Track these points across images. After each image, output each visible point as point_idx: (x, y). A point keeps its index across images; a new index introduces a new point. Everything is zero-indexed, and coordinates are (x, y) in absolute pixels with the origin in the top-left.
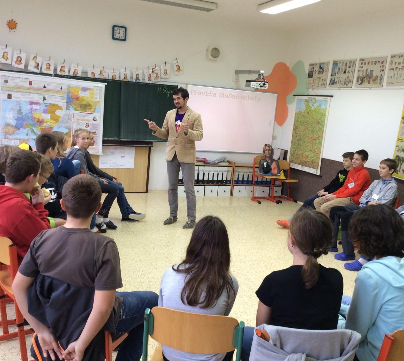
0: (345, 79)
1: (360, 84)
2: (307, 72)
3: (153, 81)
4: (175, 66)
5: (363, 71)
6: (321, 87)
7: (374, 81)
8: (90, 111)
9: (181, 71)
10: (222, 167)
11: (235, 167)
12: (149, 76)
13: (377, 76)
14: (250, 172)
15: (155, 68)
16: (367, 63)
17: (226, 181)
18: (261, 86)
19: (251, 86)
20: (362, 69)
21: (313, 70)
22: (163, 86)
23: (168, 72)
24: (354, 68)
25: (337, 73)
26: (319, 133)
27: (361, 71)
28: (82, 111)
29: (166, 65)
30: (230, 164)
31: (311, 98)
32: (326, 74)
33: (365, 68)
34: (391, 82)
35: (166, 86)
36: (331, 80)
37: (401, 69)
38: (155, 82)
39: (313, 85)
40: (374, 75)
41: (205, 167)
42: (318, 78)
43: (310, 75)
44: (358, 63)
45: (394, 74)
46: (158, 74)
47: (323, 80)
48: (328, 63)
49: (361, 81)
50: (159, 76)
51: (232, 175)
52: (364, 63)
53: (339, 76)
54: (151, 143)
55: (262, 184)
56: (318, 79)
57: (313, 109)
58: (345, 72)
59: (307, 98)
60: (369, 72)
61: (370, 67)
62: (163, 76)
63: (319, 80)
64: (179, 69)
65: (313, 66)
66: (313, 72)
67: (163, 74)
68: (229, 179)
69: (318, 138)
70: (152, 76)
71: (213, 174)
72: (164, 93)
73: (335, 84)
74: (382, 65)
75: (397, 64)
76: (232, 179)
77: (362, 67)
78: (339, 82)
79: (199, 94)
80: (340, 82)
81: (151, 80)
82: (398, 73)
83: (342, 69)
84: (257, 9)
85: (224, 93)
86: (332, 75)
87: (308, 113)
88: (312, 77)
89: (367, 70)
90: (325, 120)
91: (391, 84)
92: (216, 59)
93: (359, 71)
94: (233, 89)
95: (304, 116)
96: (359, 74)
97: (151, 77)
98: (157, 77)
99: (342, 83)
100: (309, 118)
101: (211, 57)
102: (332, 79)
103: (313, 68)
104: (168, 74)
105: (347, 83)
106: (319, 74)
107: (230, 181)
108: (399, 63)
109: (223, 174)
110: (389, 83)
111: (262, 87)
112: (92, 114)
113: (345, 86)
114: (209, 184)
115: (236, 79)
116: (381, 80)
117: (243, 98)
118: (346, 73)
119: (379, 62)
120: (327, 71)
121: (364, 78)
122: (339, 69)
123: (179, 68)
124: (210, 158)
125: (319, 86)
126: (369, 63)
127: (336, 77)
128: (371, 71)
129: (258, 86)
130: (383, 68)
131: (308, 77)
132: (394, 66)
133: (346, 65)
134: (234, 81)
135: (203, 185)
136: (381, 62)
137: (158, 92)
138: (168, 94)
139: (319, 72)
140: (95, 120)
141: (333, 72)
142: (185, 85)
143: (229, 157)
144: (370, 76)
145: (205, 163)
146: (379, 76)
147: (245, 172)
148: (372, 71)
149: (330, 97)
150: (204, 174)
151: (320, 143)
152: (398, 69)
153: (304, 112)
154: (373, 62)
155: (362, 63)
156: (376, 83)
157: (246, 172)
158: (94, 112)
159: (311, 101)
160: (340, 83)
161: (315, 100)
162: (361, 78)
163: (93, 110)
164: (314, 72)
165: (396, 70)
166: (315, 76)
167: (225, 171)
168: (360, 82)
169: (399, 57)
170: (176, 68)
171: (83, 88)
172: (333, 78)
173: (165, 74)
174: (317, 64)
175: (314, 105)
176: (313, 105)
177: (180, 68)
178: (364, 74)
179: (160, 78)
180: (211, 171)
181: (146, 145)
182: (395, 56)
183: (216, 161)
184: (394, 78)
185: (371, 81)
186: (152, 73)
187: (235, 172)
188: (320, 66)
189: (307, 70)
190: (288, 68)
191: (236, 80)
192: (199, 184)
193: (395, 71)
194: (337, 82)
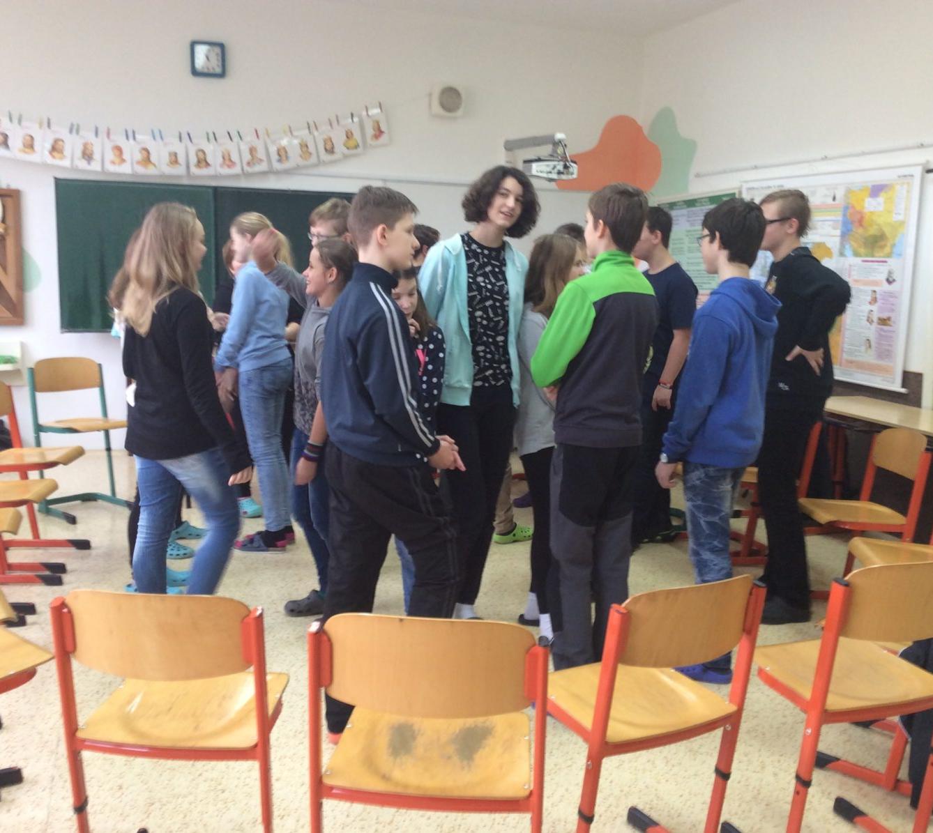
8: (882, 255)
28: (867, 256)
112: (885, 262)
140: (891, 279)
158: (889, 255)
163: (887, 250)
171: (874, 186)
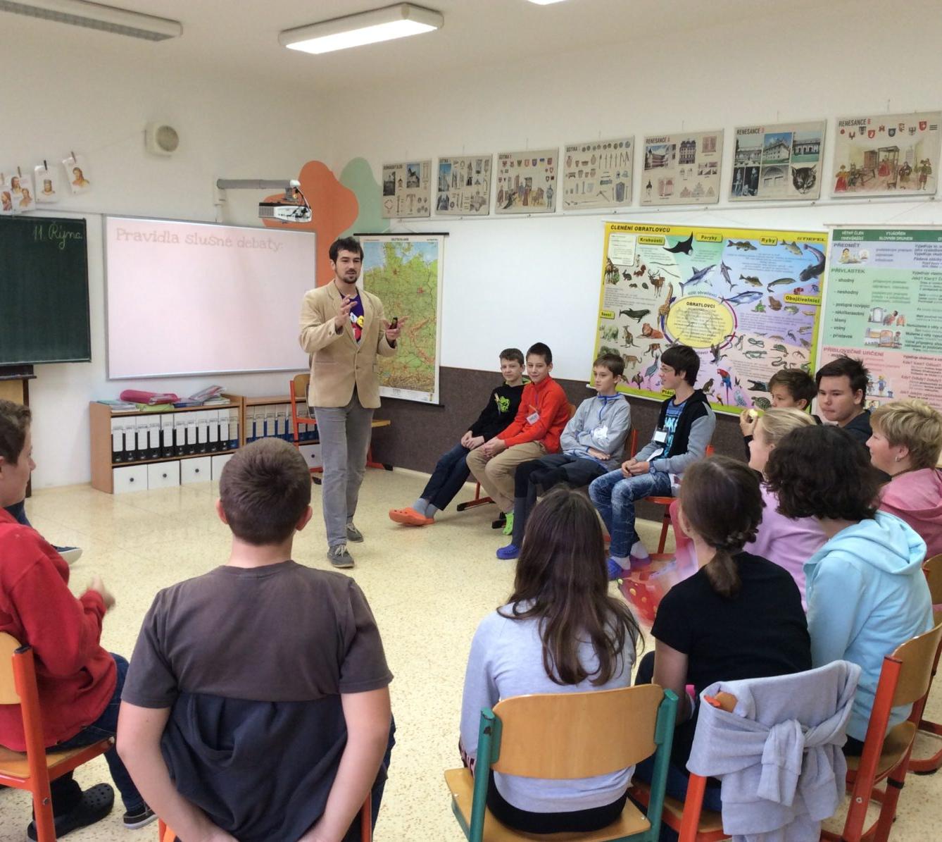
0: (472, 198)
1: (505, 208)
2: (380, 183)
3: (17, 209)
4: (70, 170)
5: (509, 181)
6: (419, 215)
7: (535, 199)
9: (85, 183)
10: (216, 411)
11: (245, 407)
12: (5, 198)
13: (541, 191)
14: (279, 416)
15: (18, 176)
16: (516, 163)
17: (229, 442)
18: (297, 217)
19: (276, 215)
20: (505, 175)
21: (394, 179)
22: (46, 222)
23: (54, 188)
24: (488, 173)
25: (451, 186)
26: (426, 314)
27: (505, 179)
29: (46, 169)
30: (234, 402)
31: (398, 239)
32: (425, 188)
33: (513, 173)
34: (572, 202)
35: (54, 222)
36: (439, 200)
37: (589, 175)
38: (23, 212)
39: (398, 211)
40: (534, 188)
41: (176, 415)
42: (408, 196)
43: (389, 190)
44: (496, 165)
45: (577, 185)
46: (28, 192)
47: (420, 200)
48: (427, 164)
49: (507, 202)
50: (31, 194)
51: (241, 428)
52: (509, 164)
53: (457, 192)
54: (29, 368)
55: (307, 439)
56: (409, 198)
57: (405, 262)
58: (469, 183)
59: (388, 239)
60: (523, 182)
61: (524, 172)
62: (41, 196)
63: (412, 200)
64: (81, 178)
65: (392, 171)
66: (394, 183)
67: (43, 192)
68: (234, 437)
69: (424, 324)
70: (15, 198)
71: (197, 429)
72: (51, 238)
73: (449, 207)
74: (550, 166)
75: (580, 164)
76: (241, 437)
77: (507, 171)
78: (459, 206)
79: (137, 238)
80: (462, 203)
81: (11, 207)
82: (584, 183)
83: (462, 178)
84: (279, 41)
85: (196, 234)
86: (440, 190)
87: (395, 272)
88: (394, 194)
89: (518, 177)
90: (436, 285)
91: (572, 205)
92: (169, 153)
93: (500, 180)
94: (216, 223)
95: (386, 280)
96: (502, 187)
97: (10, 199)
98: (27, 199)
99: (465, 205)
100: (399, 282)
101: (157, 149)
102: (441, 196)
103: (394, 174)
104: (54, 192)
105: (477, 205)
106: (408, 187)
107: (237, 442)
108: (585, 163)
109: (219, 427)
110: (569, 204)
111: (300, 217)
113: (474, 212)
114: (189, 454)
115: (220, 200)
116: (550, 197)
117: (241, 244)
118: (471, 184)
119: (542, 160)
120: (428, 180)
121: (514, 194)
122: (455, 177)
123: (81, 176)
124: (185, 391)
125: (413, 212)
126: (519, 163)
127: (450, 193)
128: (526, 179)
129: (290, 216)
130: (551, 172)
131: (384, 195)
132: (574, 169)
133: (470, 167)
134: (216, 205)
135: (175, 458)
136: (546, 160)
137: (36, 238)
138: (62, 240)
139: (409, 182)
141: (442, 181)
142: (100, 217)
143: (229, 386)
144: (526, 190)
145: (176, 406)
146: (545, 190)
147: (268, 417)
148: (529, 179)
149: (442, 237)
150: (174, 432)
151: (432, 335)
152: (584, 175)
153: (385, 271)
154: (529, 160)
155: (505, 164)
156: (542, 204)
157: (271, 417)
159: (398, 246)
160: (461, 207)
161: (409, 243)
162: (506, 193)
164: (397, 184)
165: (580, 176)
166: (401, 191)
167: (223, 420)
168: (505, 203)
169: (584, 150)
170: (73, 177)
172: (444, 195)
173: (45, 190)
174: (401, 166)
175: (407, 253)
176: (404, 255)
177: (84, 176)
178: (513, 187)
179: (34, 200)
180: (190, 423)
181: (16, 376)
182: (575, 149)
183: (196, 398)
184: (577, 193)
185: (530, 200)
186: (12, 189)
187: (247, 418)
188: (410, 170)
189: (379, 179)
190: (330, 174)
191: (221, 202)
192: (166, 457)
193: (577, 180)
194: (453, 203)
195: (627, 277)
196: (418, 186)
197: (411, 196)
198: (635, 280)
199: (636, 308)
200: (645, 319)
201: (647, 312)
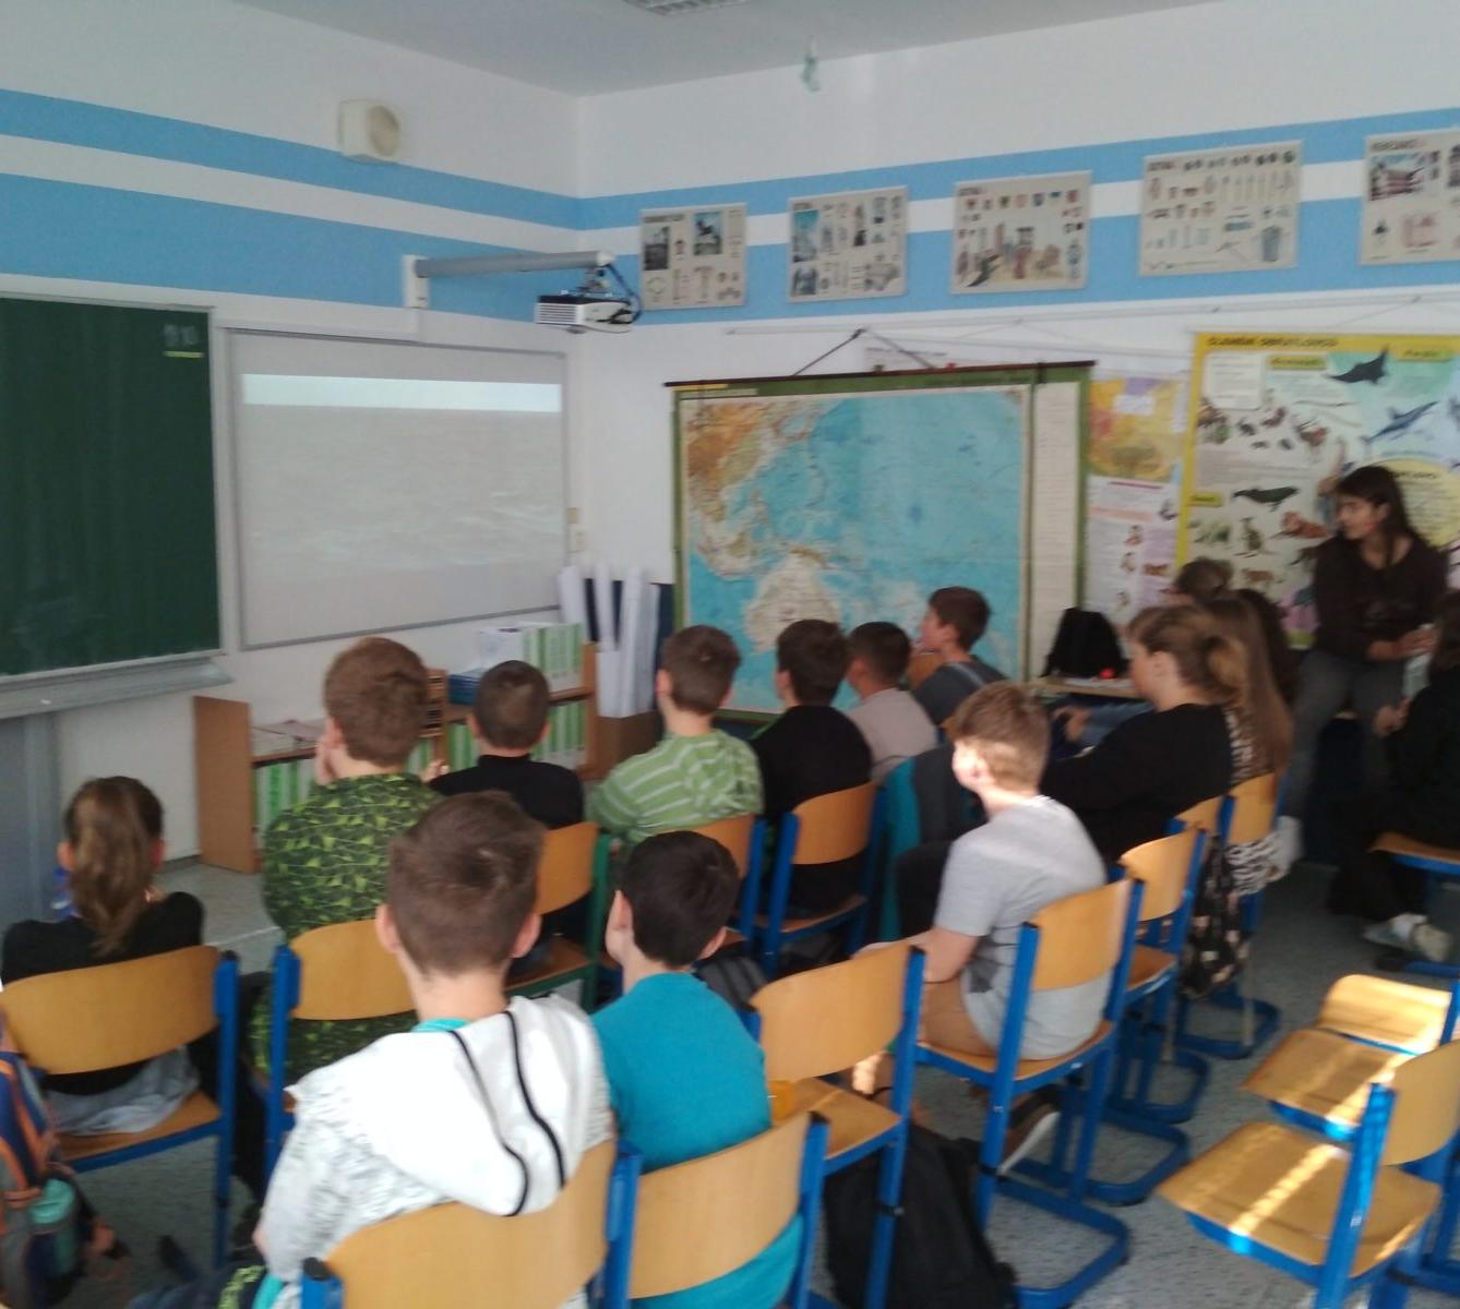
5: (982, 236)
13: (1054, 250)
25: (819, 249)
27: (972, 233)
33: (990, 220)
36: (796, 277)
40: (1039, 246)
42: (696, 273)
43: (655, 260)
53: (833, 259)
58: (860, 240)
61: (1016, 217)
73: (819, 290)
74: (1073, 205)
77: (976, 218)
83: (843, 231)
86: (797, 260)
89: (1001, 228)
93: (960, 234)
96: (966, 247)
102: (799, 271)
106: (697, 253)
116: (1074, 261)
118: (864, 243)
119: (1056, 195)
121: (993, 258)
122: (827, 233)
127: (820, 262)
128: (1020, 231)
130: (1076, 215)
136: (1064, 195)
139: (698, 245)
141: (800, 243)
144: (1021, 251)
146: (1064, 249)
148: (1025, 231)
154: (1024, 196)
162: (975, 256)
164: (672, 248)
166: (686, 262)
172: (805, 267)
178: (990, 243)
194: (826, 280)
195: (1247, 429)
196: (718, 252)
197: (705, 271)
198: (1263, 434)
199: (1267, 484)
200: (1288, 505)
201: (1289, 492)
